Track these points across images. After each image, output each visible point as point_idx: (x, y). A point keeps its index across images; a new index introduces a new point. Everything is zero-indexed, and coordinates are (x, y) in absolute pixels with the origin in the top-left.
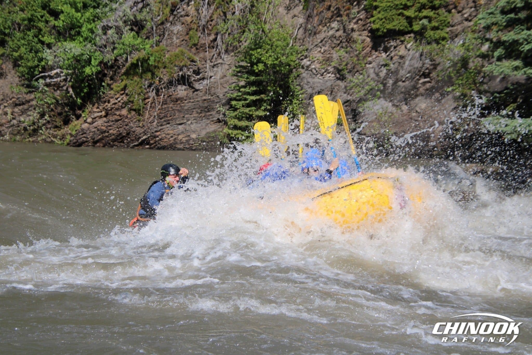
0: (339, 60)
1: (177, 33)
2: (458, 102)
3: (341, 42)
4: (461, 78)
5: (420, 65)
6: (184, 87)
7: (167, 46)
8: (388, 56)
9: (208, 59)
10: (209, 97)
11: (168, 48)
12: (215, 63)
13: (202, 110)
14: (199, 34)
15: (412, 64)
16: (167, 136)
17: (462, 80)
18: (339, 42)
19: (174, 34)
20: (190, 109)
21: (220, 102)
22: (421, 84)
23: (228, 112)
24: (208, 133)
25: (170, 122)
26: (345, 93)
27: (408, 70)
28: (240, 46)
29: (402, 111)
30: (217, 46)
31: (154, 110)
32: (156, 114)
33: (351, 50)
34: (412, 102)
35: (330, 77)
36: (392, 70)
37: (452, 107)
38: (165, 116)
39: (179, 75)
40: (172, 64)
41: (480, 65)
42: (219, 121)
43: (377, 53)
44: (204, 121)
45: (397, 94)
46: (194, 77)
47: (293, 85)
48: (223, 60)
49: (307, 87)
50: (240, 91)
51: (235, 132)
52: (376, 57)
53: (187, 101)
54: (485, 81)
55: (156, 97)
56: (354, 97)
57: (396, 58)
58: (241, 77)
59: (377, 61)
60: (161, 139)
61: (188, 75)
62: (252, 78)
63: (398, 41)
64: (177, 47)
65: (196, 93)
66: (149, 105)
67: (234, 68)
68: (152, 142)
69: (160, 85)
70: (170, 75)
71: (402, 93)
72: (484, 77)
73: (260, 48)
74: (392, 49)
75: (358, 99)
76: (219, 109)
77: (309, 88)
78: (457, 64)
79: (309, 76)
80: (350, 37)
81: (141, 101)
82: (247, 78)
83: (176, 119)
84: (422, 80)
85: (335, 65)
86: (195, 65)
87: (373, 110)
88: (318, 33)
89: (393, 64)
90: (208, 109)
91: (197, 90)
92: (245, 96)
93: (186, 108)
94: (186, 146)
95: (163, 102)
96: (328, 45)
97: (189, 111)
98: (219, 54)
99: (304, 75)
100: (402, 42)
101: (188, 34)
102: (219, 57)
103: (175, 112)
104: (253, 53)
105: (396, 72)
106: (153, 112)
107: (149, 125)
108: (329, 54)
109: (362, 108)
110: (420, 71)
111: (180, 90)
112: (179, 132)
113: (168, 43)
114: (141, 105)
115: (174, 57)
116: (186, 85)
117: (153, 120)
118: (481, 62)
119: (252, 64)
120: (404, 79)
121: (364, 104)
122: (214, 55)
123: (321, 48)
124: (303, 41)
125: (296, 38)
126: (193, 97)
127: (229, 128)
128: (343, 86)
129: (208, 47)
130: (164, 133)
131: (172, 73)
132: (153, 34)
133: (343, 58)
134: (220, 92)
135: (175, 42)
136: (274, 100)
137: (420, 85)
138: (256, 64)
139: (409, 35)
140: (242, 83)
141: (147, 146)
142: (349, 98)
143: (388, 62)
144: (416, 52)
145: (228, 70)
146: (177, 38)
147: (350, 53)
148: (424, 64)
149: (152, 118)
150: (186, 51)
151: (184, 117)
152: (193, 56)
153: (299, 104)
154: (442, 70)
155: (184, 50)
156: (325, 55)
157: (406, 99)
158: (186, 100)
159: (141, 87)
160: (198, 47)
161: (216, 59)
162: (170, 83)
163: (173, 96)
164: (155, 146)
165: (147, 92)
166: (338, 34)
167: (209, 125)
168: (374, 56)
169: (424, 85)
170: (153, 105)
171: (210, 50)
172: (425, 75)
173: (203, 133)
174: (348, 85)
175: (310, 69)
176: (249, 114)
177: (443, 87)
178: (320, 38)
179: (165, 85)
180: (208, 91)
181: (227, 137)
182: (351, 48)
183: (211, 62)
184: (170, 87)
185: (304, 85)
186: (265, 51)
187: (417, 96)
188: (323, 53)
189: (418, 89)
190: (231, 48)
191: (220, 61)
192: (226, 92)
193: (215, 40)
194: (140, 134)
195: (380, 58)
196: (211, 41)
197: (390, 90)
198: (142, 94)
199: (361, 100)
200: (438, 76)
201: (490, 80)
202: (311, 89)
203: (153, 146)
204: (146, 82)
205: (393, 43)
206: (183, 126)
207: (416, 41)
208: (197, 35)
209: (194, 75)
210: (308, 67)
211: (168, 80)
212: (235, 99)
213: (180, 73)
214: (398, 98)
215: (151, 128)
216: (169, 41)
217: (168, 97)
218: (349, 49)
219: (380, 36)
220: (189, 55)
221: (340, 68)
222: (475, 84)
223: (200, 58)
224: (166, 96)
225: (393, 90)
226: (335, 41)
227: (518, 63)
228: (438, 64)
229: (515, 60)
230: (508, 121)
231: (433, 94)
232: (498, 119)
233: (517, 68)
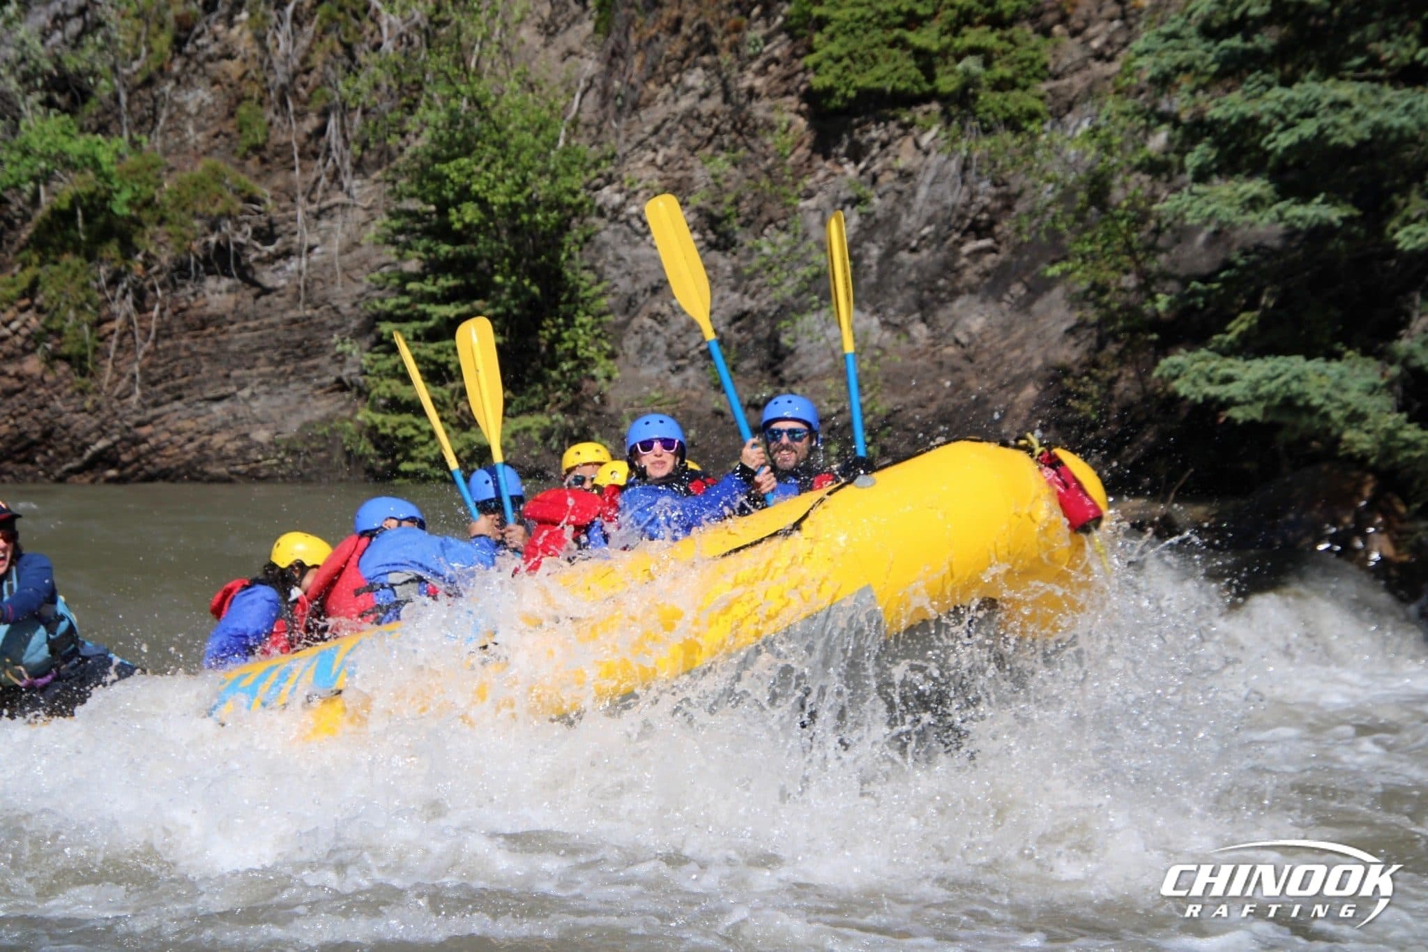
0: (713, 187)
1: (198, 114)
2: (1081, 308)
3: (717, 131)
4: (1088, 235)
5: (963, 199)
6: (226, 282)
7: (166, 153)
8: (862, 173)
9: (299, 192)
10: (308, 313)
11: (170, 161)
12: (325, 204)
13: (284, 354)
14: (270, 114)
15: (937, 196)
16: (176, 438)
17: (1092, 241)
18: (709, 131)
19: (189, 115)
20: (246, 350)
21: (339, 327)
22: (968, 256)
23: (368, 356)
24: (308, 425)
25: (185, 393)
26: (734, 289)
27: (925, 215)
28: (401, 150)
29: (912, 341)
30: (329, 150)
31: (129, 357)
32: (136, 368)
33: (749, 155)
34: (941, 314)
36: (879, 215)
37: (1065, 326)
38: (169, 375)
39: (207, 243)
40: (184, 209)
41: (1146, 194)
42: (341, 386)
43: (828, 164)
44: (292, 386)
45: (894, 290)
46: (257, 249)
47: (573, 268)
48: (348, 194)
49: (614, 272)
50: (404, 292)
51: (393, 419)
52: (827, 177)
53: (235, 327)
54: (1161, 242)
55: (135, 317)
56: (764, 303)
57: (887, 179)
58: (408, 246)
59: (832, 187)
60: (156, 450)
61: (238, 245)
62: (445, 249)
63: (892, 125)
64: (197, 157)
65: (263, 299)
66: (115, 341)
67: (386, 219)
68: (125, 458)
69: (148, 277)
70: (179, 245)
71: (910, 284)
72: (1157, 232)
73: (468, 153)
74: (875, 151)
75: (775, 308)
76: (339, 348)
77: (622, 276)
78: (1074, 192)
79: (620, 236)
80: (743, 115)
81: (86, 328)
82: (427, 250)
83: (204, 382)
84: (971, 246)
85: (702, 204)
86: (259, 213)
87: (823, 341)
88: (646, 106)
89: (880, 197)
90: (306, 350)
91: (267, 291)
92: (421, 307)
93: (234, 347)
94: (239, 468)
95: (158, 331)
96: (675, 142)
97: (246, 358)
98: (335, 176)
99: (606, 236)
100: (906, 128)
101: (231, 114)
102: (336, 186)
103: (198, 362)
104: (446, 171)
105: (892, 220)
106: (129, 363)
107: (116, 404)
108: (681, 168)
109: (790, 336)
110: (962, 217)
111: (213, 292)
112: (213, 424)
113: (170, 142)
114: (87, 339)
115: (191, 188)
116: (230, 276)
117: (127, 388)
118: (1147, 186)
119: (443, 207)
120: (914, 243)
121: (794, 322)
122: (318, 180)
123: (655, 150)
124: (600, 131)
125: (575, 123)
126: (255, 312)
127: (375, 408)
128: (729, 268)
129: (300, 155)
130: (167, 430)
131: (185, 238)
132: (118, 117)
133: (727, 180)
134: (342, 294)
135: (192, 141)
136: (515, 317)
137: (963, 261)
138: (456, 203)
139: (925, 108)
140: (412, 266)
141: (112, 473)
142: (749, 304)
143: (865, 190)
144: (950, 158)
145: (365, 224)
146: (199, 129)
147: (745, 167)
148: (973, 195)
149: (125, 381)
150: (227, 168)
151: (227, 376)
152: (251, 183)
153: (592, 329)
154: (1031, 213)
155: (221, 166)
156: (669, 174)
157: (922, 305)
158: (232, 323)
159: (86, 286)
160: (267, 155)
161: (325, 191)
162: (181, 271)
163: (191, 313)
164: (134, 473)
165: (107, 301)
166: (707, 106)
167: (310, 399)
168: (821, 174)
169: (976, 261)
170: (127, 340)
171: (307, 164)
172: (978, 230)
173: (292, 427)
174: (743, 264)
175: (622, 217)
176: (435, 363)
177: (1034, 265)
178: (649, 122)
179: (163, 277)
180: (305, 291)
181: (370, 435)
182: (750, 148)
183: (311, 201)
184: (179, 281)
185: (608, 269)
186: (484, 162)
187: (955, 294)
188: (661, 168)
189: (958, 272)
190: (373, 157)
191: (340, 198)
192: (361, 295)
193: (321, 131)
194: (88, 434)
195: (839, 179)
196: (309, 137)
197: (873, 278)
198: (89, 308)
199: (786, 310)
200: (1019, 230)
201: (1176, 241)
202: (628, 279)
203: (129, 470)
204: (103, 270)
205: (876, 133)
206: (226, 404)
207: (949, 123)
208: (262, 116)
209: (258, 244)
210: (617, 210)
211: (173, 260)
212: (390, 317)
213: (213, 239)
214: (900, 302)
215: (121, 412)
216: (173, 139)
217: (175, 314)
218: (741, 152)
219: (837, 112)
220: (238, 181)
221: (716, 212)
222: (1132, 253)
223: (275, 189)
224: (168, 313)
225: (881, 275)
226: (698, 130)
227: (1257, 186)
228: (1018, 195)
229: (1250, 176)
230: (1235, 366)
231: (1006, 288)
232: (1204, 359)
233: (1254, 203)
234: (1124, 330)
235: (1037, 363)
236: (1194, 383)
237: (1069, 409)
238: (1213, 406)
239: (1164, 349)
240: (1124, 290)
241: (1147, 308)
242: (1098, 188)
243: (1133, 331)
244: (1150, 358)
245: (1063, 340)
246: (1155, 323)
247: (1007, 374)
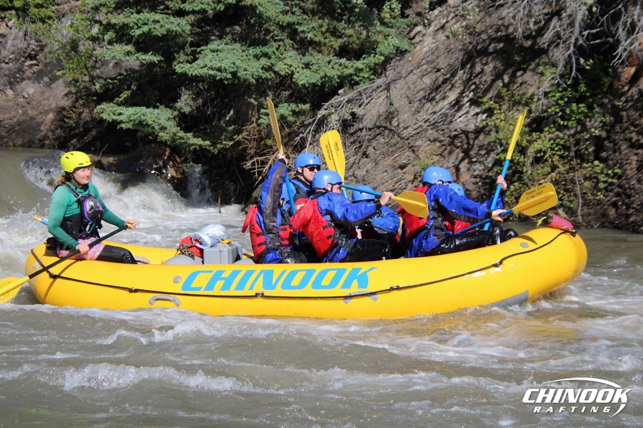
2: (69, 87)
4: (71, 61)
5: (25, 46)
15: (15, 44)
17: (72, 64)
22: (27, 66)
27: (11, 50)
29: (7, 96)
34: (18, 87)
37: (64, 93)
41: (91, 48)
54: (97, 65)
71: (6, 75)
72: (96, 62)
78: (65, 46)
84: (28, 63)
100: (3, 19)
110: (25, 52)
118: (91, 45)
120: (7, 61)
137: (26, 68)
139: (10, 12)
144: (19, 31)
148: (29, 45)
154: (50, 53)
157: (10, 83)
169: (31, 68)
172: (31, 57)
177: (52, 71)
187: (23, 80)
189: (24, 72)
200: (46, 58)
201: (102, 66)
207: (19, 18)
222: (87, 69)
227: (130, 48)
228: (45, 46)
229: (127, 44)
230: (123, 109)
231: (42, 79)
232: (112, 107)
233: (128, 53)
234: (84, 95)
235: (54, 106)
236: (109, 115)
237: (65, 122)
238: (115, 123)
239: (99, 102)
240: (84, 81)
241: (93, 88)
242: (74, 46)
243: (88, 96)
244: (94, 106)
245: (63, 98)
246: (96, 94)
247: (42, 109)
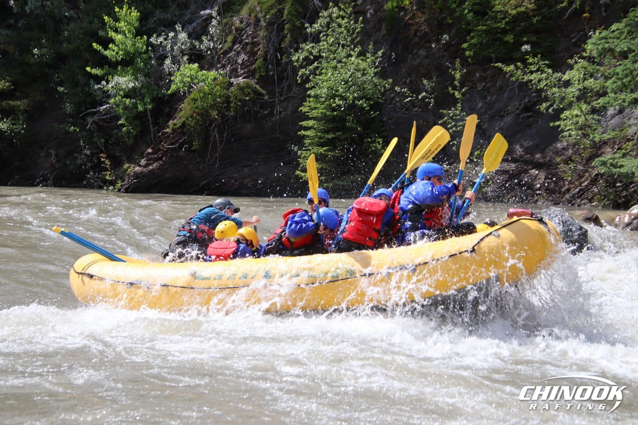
1: (242, 63)
6: (250, 124)
7: (230, 78)
8: (483, 87)
9: (277, 92)
10: (279, 136)
11: (232, 80)
12: (286, 97)
13: (270, 151)
14: (267, 64)
16: (231, 180)
18: (427, 71)
19: (239, 64)
20: (257, 148)
21: (291, 140)
25: (235, 164)
30: (288, 77)
31: (215, 150)
32: (218, 155)
35: (416, 111)
36: (489, 103)
38: (229, 157)
39: (244, 110)
40: (236, 98)
42: (290, 162)
43: (470, 84)
46: (261, 113)
48: (294, 93)
50: (313, 128)
55: (218, 136)
57: (493, 90)
59: (472, 92)
60: (223, 184)
61: (254, 110)
65: (263, 130)
66: (211, 145)
68: (213, 187)
69: (223, 122)
79: (392, 110)
83: (242, 160)
86: (262, 99)
93: (252, 148)
95: (226, 141)
96: (414, 75)
97: (257, 151)
98: (290, 86)
101: (254, 64)
102: (290, 90)
103: (240, 153)
106: (215, 153)
107: (210, 167)
108: (416, 85)
111: (245, 128)
112: (244, 175)
113: (232, 74)
114: (201, 144)
115: (239, 90)
117: (215, 162)
122: (284, 88)
123: (406, 78)
124: (386, 71)
126: (260, 135)
129: (277, 79)
130: (228, 177)
132: (214, 65)
133: (432, 89)
134: (291, 129)
135: (239, 73)
143: (484, 94)
145: (300, 104)
146: (242, 69)
147: (439, 84)
149: (214, 159)
151: (250, 158)
152: (260, 89)
155: (249, 82)
156: (411, 87)
158: (252, 139)
159: (201, 125)
160: (266, 79)
161: (286, 92)
162: (234, 120)
163: (238, 135)
164: (217, 192)
166: (426, 62)
167: (279, 167)
170: (215, 144)
171: (280, 82)
179: (228, 122)
180: (279, 128)
181: (299, 180)
183: (281, 95)
184: (233, 124)
191: (291, 94)
192: (298, 130)
193: (285, 70)
194: (201, 178)
195: (475, 89)
196: (281, 72)
197: (486, 126)
198: (202, 133)
202: (395, 125)
203: (214, 191)
204: (207, 119)
206: (249, 168)
208: (264, 65)
211: (232, 116)
212: (308, 137)
215: (212, 170)
217: (232, 135)
220: (255, 88)
223: (268, 91)
224: (229, 135)
225: (489, 125)
